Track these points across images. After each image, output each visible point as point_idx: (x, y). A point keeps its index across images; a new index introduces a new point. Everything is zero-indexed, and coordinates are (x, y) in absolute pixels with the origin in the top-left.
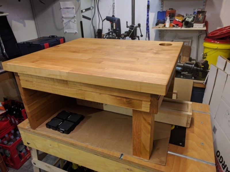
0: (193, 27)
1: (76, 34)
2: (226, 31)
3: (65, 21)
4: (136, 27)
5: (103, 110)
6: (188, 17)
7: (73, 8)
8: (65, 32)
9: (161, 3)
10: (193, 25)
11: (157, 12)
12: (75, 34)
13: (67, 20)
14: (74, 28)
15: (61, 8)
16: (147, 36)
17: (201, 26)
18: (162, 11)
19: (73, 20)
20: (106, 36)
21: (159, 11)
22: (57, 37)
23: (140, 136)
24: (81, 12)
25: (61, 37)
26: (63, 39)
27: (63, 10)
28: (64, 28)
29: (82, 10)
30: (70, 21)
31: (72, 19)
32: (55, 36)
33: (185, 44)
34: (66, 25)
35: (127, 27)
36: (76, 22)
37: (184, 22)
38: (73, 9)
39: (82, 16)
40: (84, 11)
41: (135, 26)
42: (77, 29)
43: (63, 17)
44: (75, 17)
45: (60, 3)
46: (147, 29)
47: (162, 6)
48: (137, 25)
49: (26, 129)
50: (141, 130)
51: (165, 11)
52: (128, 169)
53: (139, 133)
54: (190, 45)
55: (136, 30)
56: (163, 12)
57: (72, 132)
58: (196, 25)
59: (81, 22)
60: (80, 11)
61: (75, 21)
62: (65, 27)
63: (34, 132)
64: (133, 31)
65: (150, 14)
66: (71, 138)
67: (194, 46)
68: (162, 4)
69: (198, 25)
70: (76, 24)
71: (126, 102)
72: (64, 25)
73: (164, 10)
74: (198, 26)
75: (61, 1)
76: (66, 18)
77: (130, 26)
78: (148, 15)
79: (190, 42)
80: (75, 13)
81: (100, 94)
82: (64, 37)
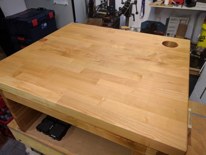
0: (195, 6)
4: (132, 4)
10: (196, 4)
12: (65, 6)
16: (142, 11)
17: (204, 6)
20: (98, 8)
22: (46, 9)
25: (51, 10)
26: (52, 12)
32: (44, 9)
33: (182, 22)
35: (122, 3)
41: (131, 2)
46: (142, 3)
48: (134, 1)
54: (187, 24)
55: (131, 7)
58: (198, 4)
64: (128, 8)
67: (191, 25)
74: (201, 6)
77: (125, 2)
79: (188, 21)
82: (53, 11)
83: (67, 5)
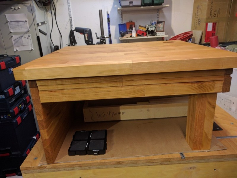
0: (156, 35)
1: (32, 51)
2: (183, 37)
3: (14, 37)
5: (120, 121)
6: (150, 27)
7: (26, 21)
8: (15, 50)
9: (120, 16)
10: (156, 34)
11: (118, 25)
12: (30, 52)
13: (18, 36)
14: (29, 45)
15: (7, 22)
17: (163, 34)
18: (122, 24)
19: (26, 36)
21: (120, 24)
22: (8, 56)
23: (203, 124)
24: (36, 26)
26: (18, 57)
27: (10, 24)
28: (14, 46)
29: (38, 23)
30: (21, 37)
31: (24, 34)
34: (17, 42)
35: (98, 38)
36: (30, 38)
37: (147, 32)
38: (26, 23)
39: (39, 30)
40: (40, 24)
41: (106, 36)
42: (32, 45)
43: (11, 32)
44: (28, 31)
45: (5, 16)
47: (122, 19)
49: (39, 168)
50: (204, 117)
51: (125, 24)
52: (191, 168)
53: (202, 121)
56: (124, 24)
57: (106, 150)
58: (158, 33)
59: (38, 38)
60: (36, 24)
61: (29, 36)
62: (15, 44)
63: (52, 168)
64: (104, 41)
65: (111, 26)
66: (113, 156)
68: (122, 17)
69: (161, 33)
70: (31, 40)
71: (198, 86)
72: (13, 42)
73: (124, 22)
75: (6, 14)
76: (16, 33)
77: (100, 37)
78: (109, 28)
80: (28, 27)
81: (166, 84)
82: (19, 55)
83: (33, 50)
